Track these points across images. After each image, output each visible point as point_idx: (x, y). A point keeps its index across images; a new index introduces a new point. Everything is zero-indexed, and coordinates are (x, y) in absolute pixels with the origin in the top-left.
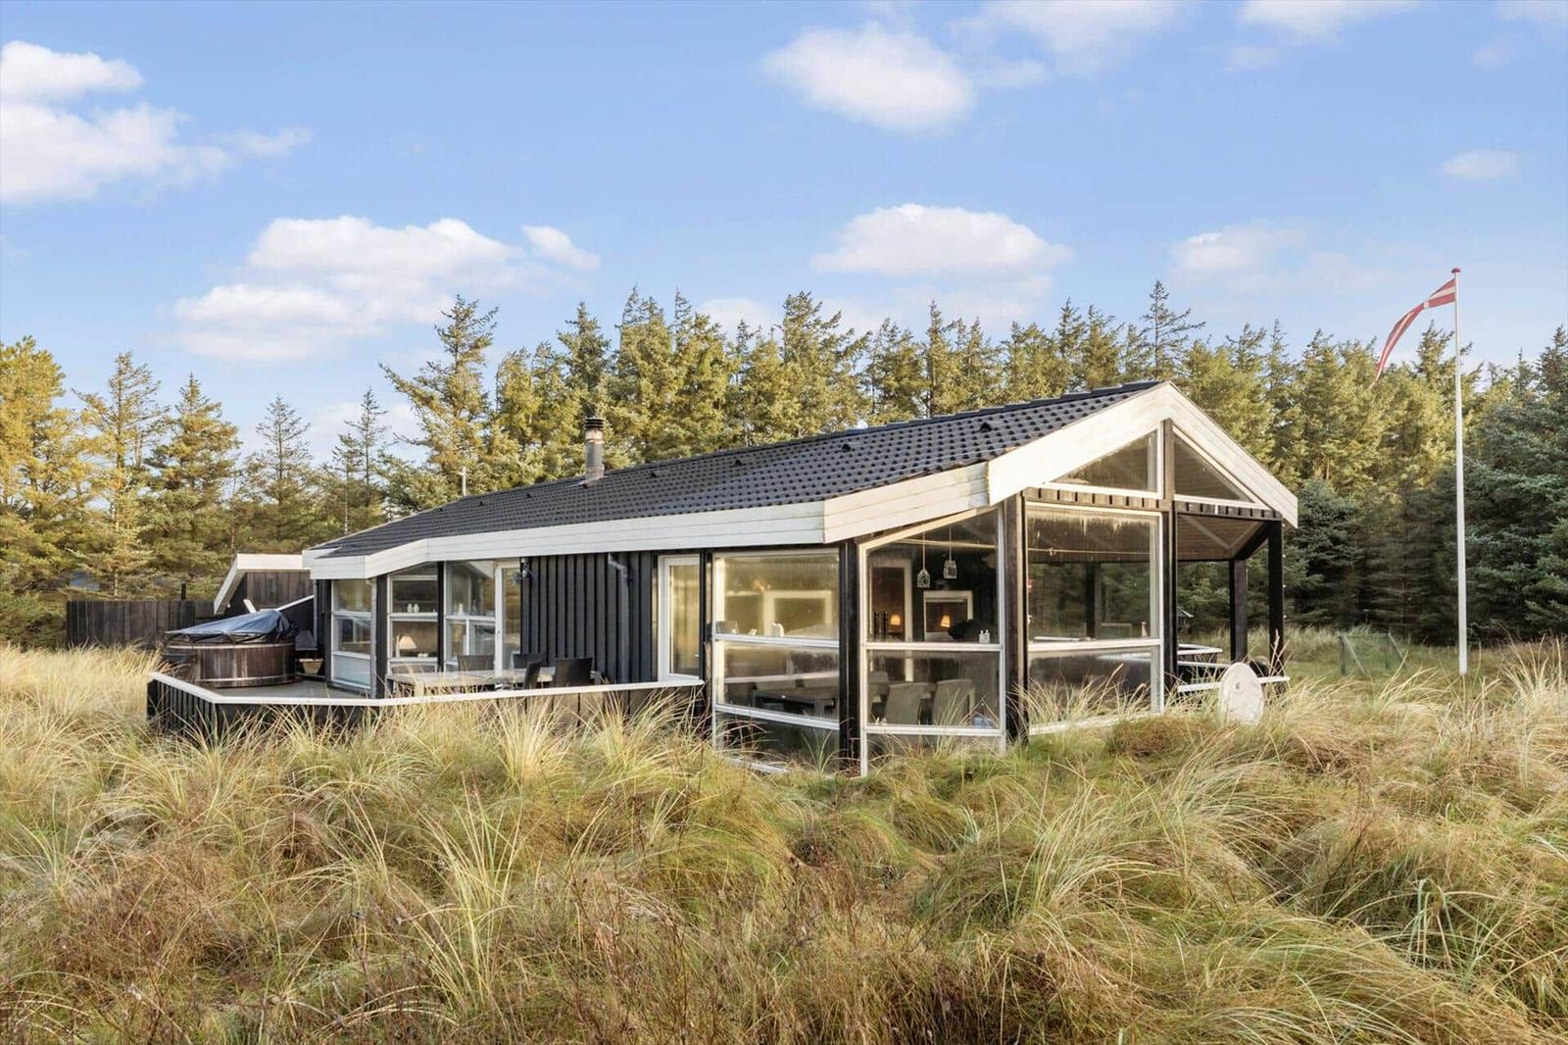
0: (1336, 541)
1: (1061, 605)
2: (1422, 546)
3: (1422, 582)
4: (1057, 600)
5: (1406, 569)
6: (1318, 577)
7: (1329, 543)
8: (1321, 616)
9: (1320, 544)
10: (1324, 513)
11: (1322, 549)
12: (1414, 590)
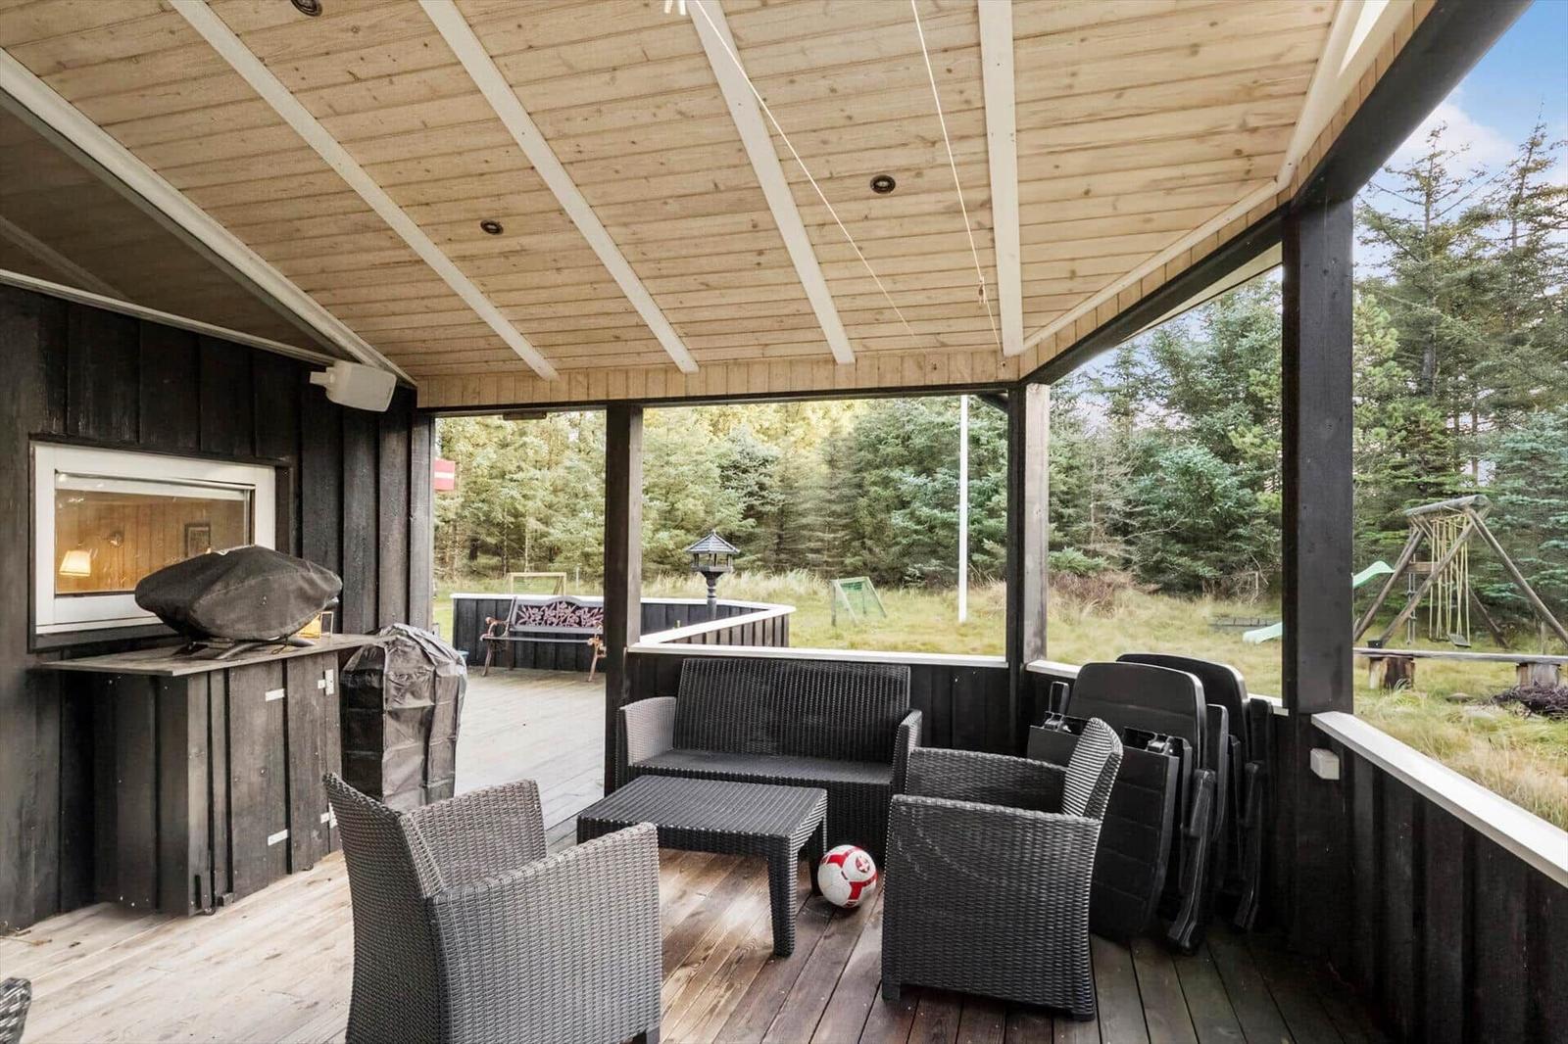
0: (762, 487)
1: (473, 556)
2: (846, 491)
3: (845, 527)
4: (467, 551)
5: (833, 514)
6: (751, 521)
7: (756, 488)
8: (754, 561)
9: (749, 489)
10: (750, 459)
11: (751, 494)
12: (840, 534)
